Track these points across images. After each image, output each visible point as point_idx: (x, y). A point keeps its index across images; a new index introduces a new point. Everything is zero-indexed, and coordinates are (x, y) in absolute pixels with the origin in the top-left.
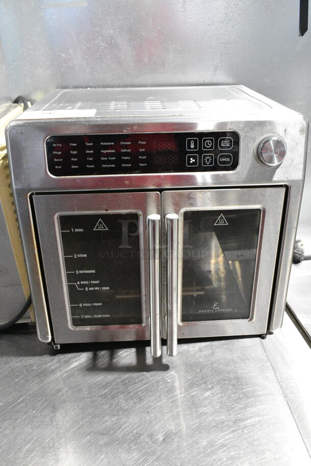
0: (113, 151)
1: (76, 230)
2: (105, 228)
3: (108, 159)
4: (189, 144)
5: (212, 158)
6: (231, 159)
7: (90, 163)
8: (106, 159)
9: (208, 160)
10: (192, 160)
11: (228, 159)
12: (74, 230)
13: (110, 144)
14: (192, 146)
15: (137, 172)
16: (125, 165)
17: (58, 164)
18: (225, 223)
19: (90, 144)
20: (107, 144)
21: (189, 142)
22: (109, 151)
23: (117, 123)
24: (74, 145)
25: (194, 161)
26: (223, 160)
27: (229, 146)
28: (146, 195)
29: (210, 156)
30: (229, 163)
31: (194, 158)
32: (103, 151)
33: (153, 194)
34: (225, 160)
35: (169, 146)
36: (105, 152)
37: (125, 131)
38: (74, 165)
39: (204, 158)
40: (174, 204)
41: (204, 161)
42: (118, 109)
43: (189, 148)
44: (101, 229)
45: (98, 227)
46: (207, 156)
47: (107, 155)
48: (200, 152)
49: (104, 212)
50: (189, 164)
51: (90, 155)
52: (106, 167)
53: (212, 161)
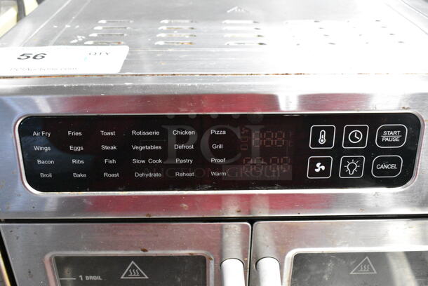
0: (156, 148)
1: (87, 278)
2: (142, 275)
3: (147, 162)
4: (316, 137)
5: (360, 164)
6: (398, 166)
7: (111, 169)
8: (144, 162)
9: (352, 167)
10: (320, 167)
11: (393, 166)
12: (84, 278)
13: (151, 133)
14: (322, 140)
15: (206, 187)
16: (182, 175)
17: (46, 169)
18: (371, 270)
19: (109, 134)
20: (144, 133)
21: (316, 132)
22: (150, 148)
23: (167, 92)
24: (76, 134)
25: (323, 168)
26: (382, 167)
27: (397, 140)
28: (221, 228)
29: (355, 159)
30: (393, 172)
31: (325, 162)
32: (137, 148)
33: (236, 226)
34: (387, 167)
35: (274, 139)
36: (142, 148)
37: (182, 110)
38: (78, 173)
39: (345, 163)
40: (277, 243)
41: (344, 169)
42: (173, 47)
43: (315, 143)
44: (134, 276)
45: (128, 273)
46: (350, 160)
47: (146, 155)
48: (338, 152)
49: (139, 253)
50: (313, 173)
51: (109, 154)
52: (144, 177)
53: (359, 169)
